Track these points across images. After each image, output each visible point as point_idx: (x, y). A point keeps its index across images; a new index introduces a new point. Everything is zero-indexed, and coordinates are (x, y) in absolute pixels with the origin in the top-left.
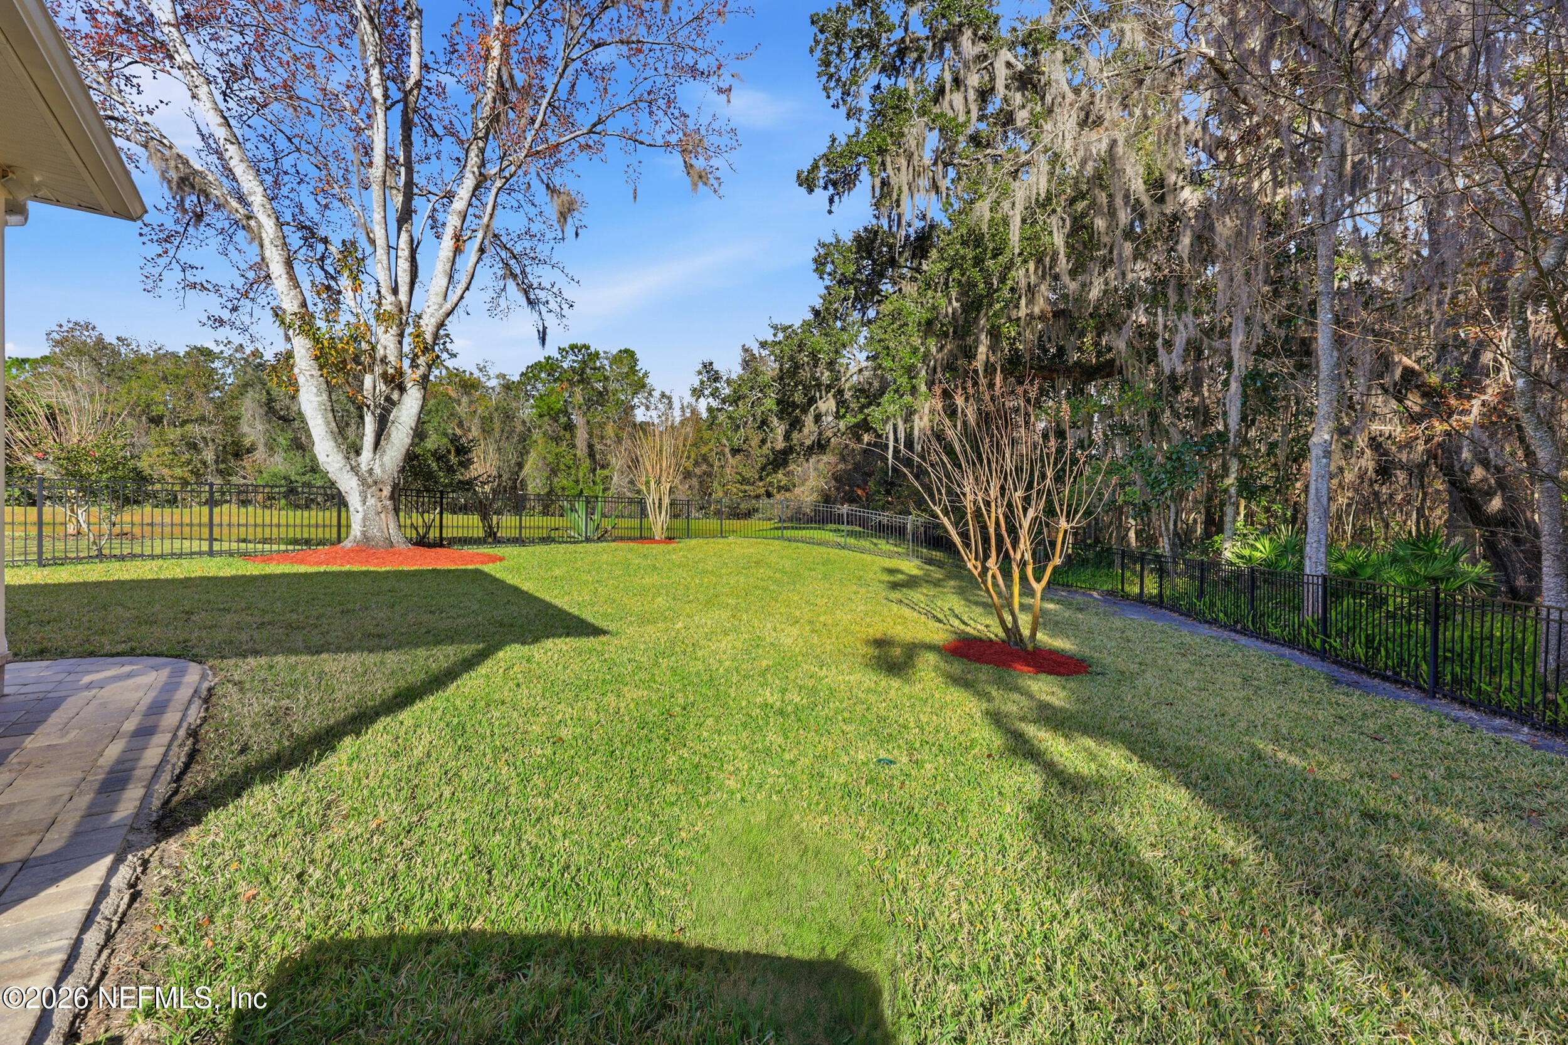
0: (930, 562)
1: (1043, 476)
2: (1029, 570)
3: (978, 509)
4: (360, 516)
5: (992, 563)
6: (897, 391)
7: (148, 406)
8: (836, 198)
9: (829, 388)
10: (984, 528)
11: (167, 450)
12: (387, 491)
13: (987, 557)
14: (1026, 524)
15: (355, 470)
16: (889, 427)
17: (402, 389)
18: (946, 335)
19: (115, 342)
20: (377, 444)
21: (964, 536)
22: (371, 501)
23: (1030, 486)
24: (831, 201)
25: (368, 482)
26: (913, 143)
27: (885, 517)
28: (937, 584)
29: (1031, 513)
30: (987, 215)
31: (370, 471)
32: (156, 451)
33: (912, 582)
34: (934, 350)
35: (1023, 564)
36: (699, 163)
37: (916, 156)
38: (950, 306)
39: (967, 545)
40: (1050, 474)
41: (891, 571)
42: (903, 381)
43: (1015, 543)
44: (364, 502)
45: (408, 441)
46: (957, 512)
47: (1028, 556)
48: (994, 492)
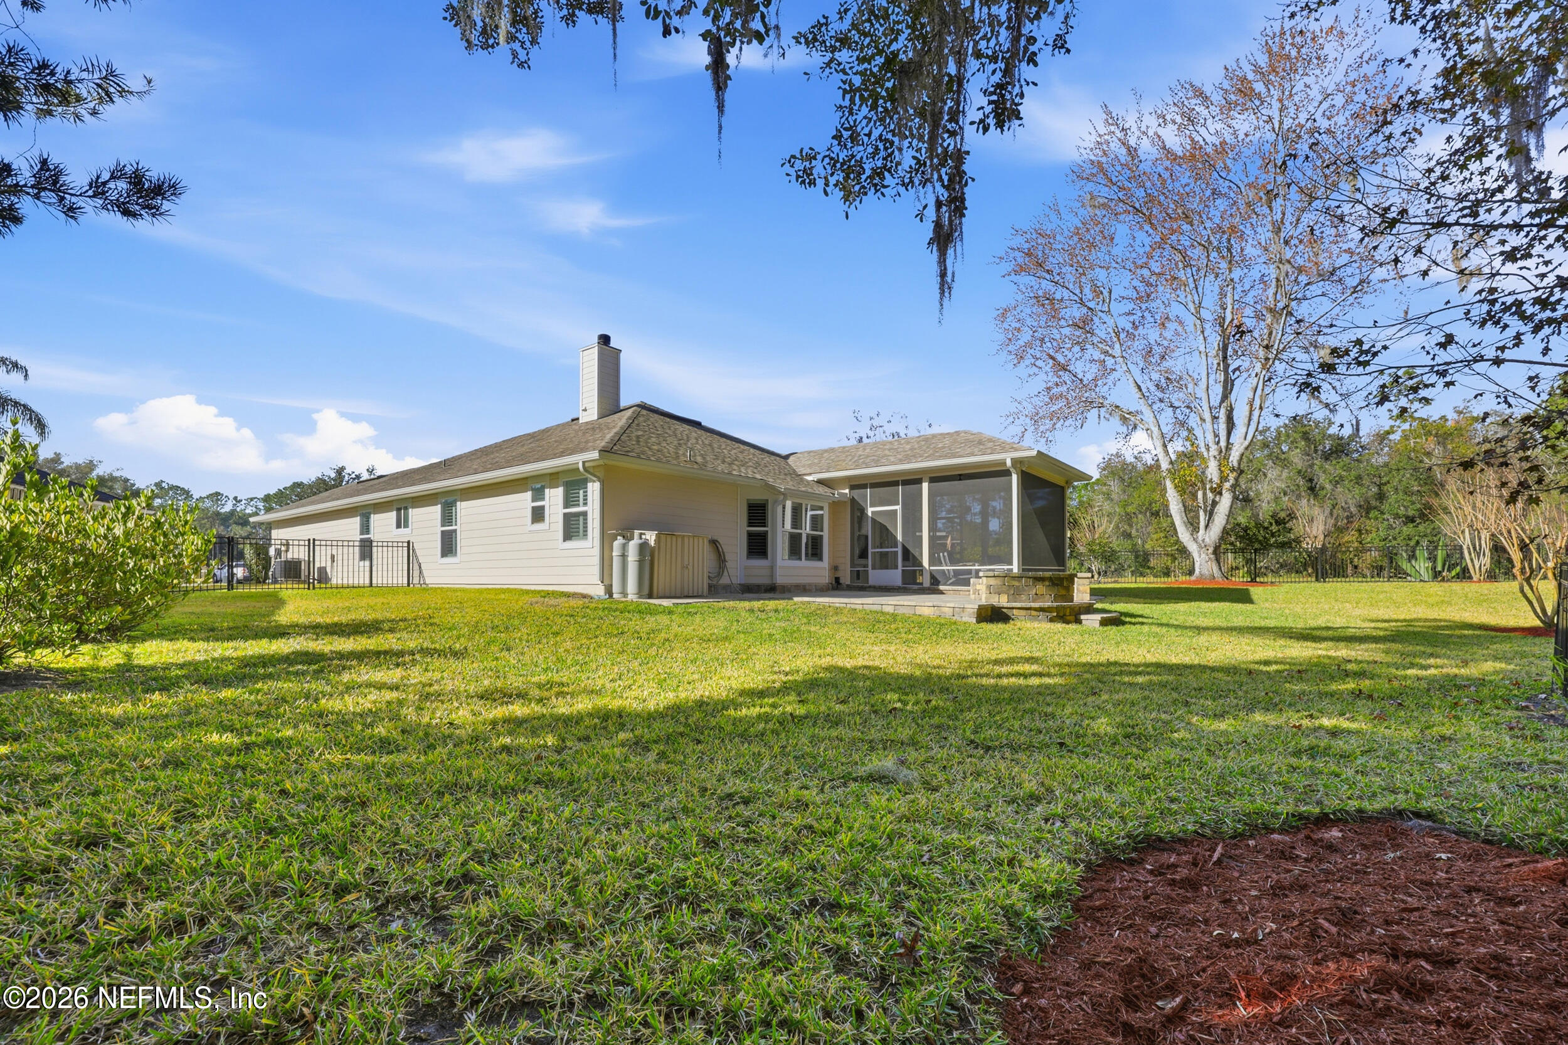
4: (1199, 563)
7: (1150, 504)
11: (1162, 535)
12: (1211, 550)
15: (1196, 539)
17: (1220, 494)
19: (1133, 460)
20: (1207, 527)
22: (1203, 556)
25: (1203, 546)
31: (1203, 540)
32: (1155, 536)
44: (1201, 557)
45: (1224, 522)
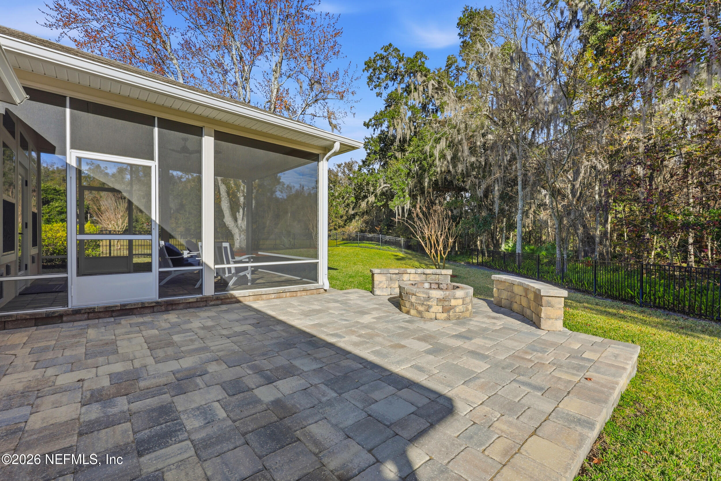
0: (407, 253)
1: (445, 228)
2: (442, 252)
3: (429, 237)
4: (238, 241)
5: (433, 251)
6: (399, 197)
8: (376, 129)
9: (373, 193)
10: (430, 242)
13: (431, 249)
14: (441, 240)
15: (237, 226)
16: (396, 208)
18: (414, 177)
21: (426, 244)
22: (243, 236)
23: (442, 231)
24: (374, 130)
25: (241, 231)
26: (403, 115)
27: (388, 238)
28: (410, 259)
29: (442, 237)
30: (428, 150)
31: (241, 227)
33: (402, 259)
34: (410, 182)
35: (441, 251)
36: (334, 122)
37: (404, 120)
38: (415, 168)
39: (426, 246)
40: (447, 228)
41: (396, 256)
42: (400, 193)
43: (438, 245)
44: (240, 236)
46: (423, 238)
47: (442, 249)
48: (433, 232)
